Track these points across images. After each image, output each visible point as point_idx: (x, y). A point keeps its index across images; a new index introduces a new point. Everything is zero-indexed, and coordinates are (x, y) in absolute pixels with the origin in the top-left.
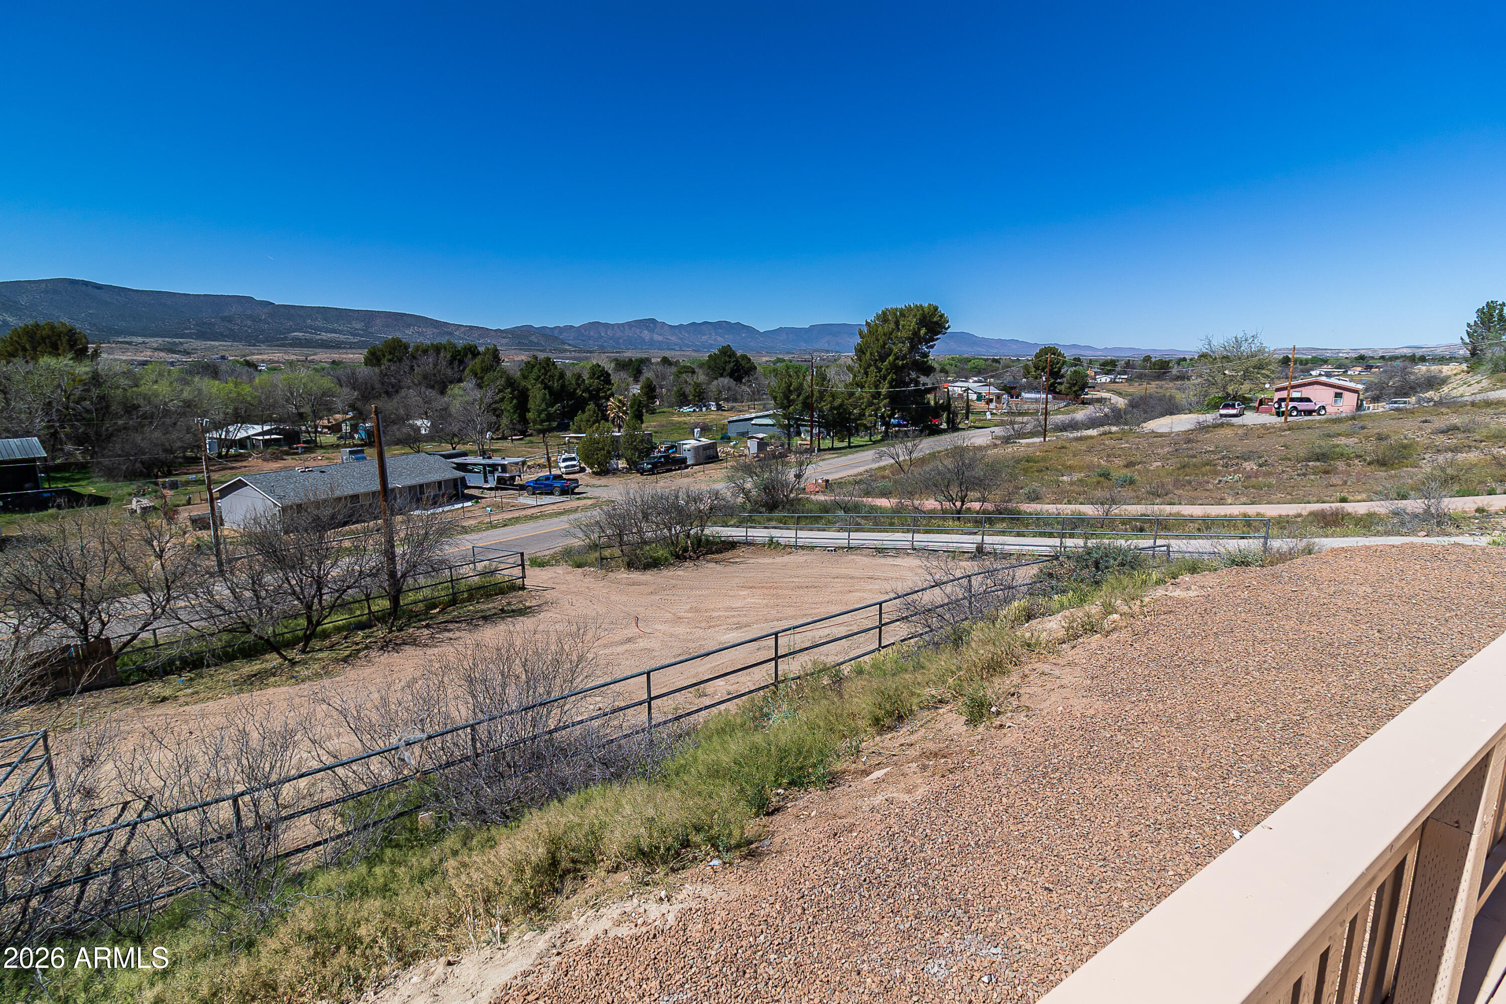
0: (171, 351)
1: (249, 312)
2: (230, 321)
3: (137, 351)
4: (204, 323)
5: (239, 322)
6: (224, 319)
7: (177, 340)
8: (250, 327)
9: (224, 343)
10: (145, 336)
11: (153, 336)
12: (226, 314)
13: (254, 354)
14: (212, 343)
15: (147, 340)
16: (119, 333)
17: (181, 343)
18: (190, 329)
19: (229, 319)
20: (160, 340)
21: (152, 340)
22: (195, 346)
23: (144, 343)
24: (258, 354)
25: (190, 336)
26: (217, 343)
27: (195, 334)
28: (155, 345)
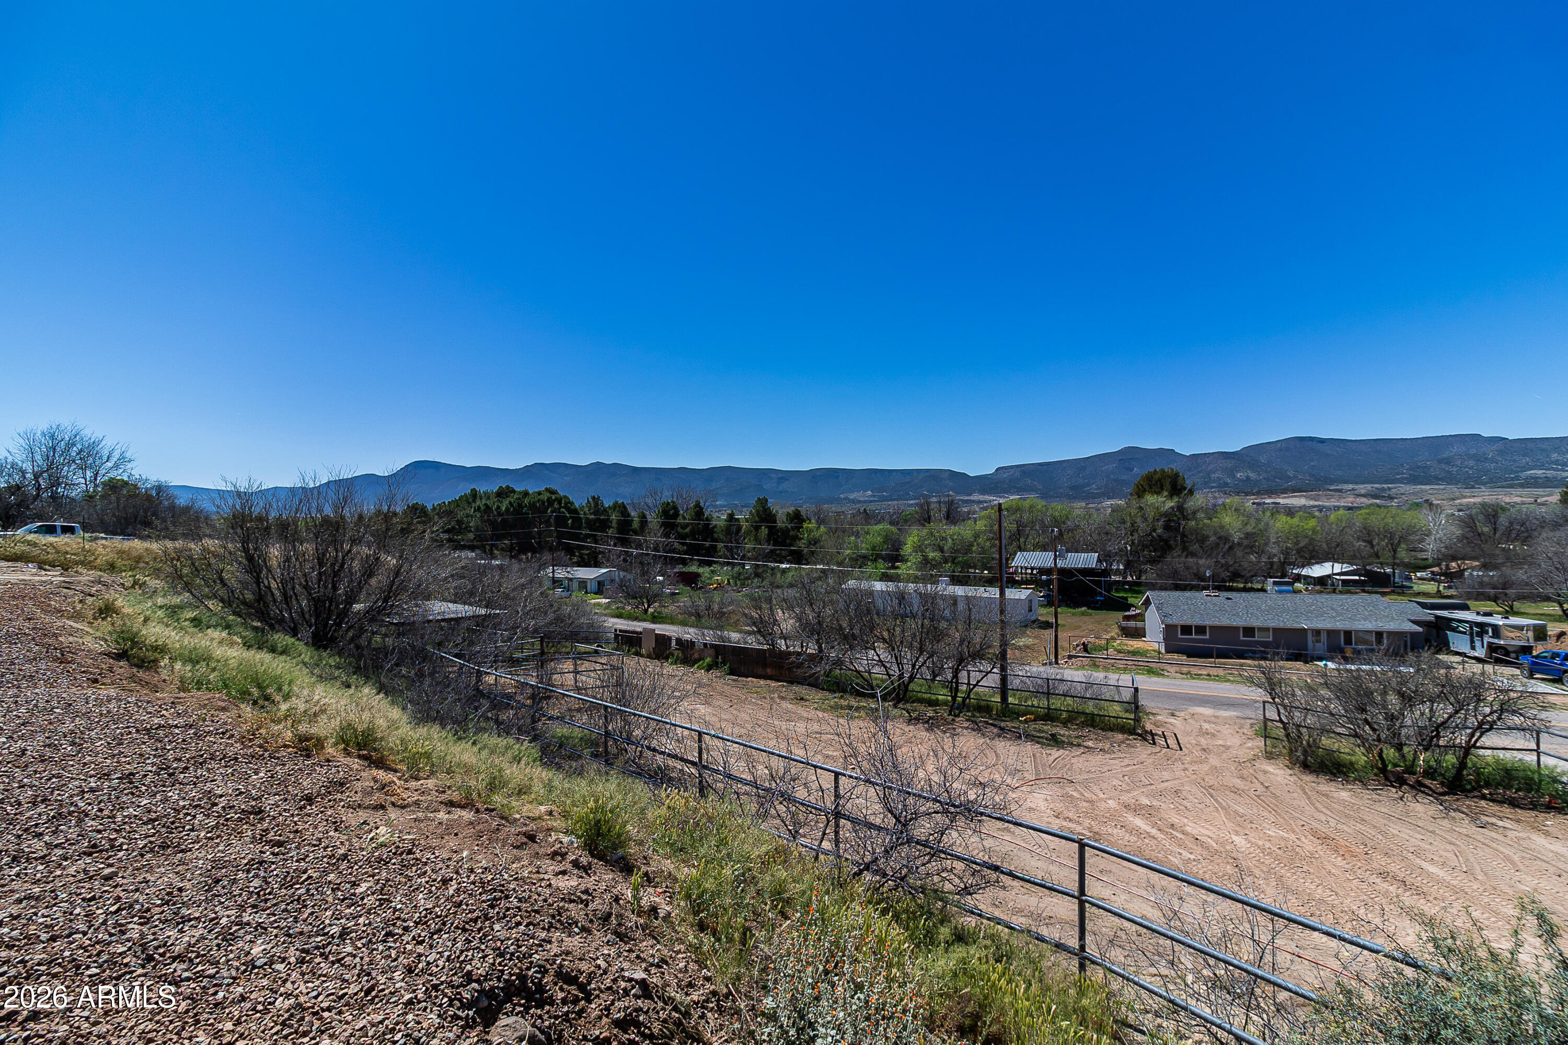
0: (1375, 497)
1: (1473, 451)
2: (1448, 463)
3: (1340, 497)
4: (1419, 467)
5: (1459, 462)
6: (1440, 461)
7: (1385, 486)
8: (1471, 468)
9: (1437, 487)
10: (1356, 483)
11: (1363, 483)
12: (1444, 456)
13: (1465, 497)
14: (1423, 487)
15: (1356, 487)
16: (1332, 482)
17: (1389, 489)
18: (1403, 473)
19: (1448, 461)
20: (1369, 486)
21: (1362, 486)
22: (1402, 491)
23: (1353, 489)
24: (1470, 497)
25: (1401, 481)
26: (1428, 487)
27: (1406, 478)
28: (1363, 492)
